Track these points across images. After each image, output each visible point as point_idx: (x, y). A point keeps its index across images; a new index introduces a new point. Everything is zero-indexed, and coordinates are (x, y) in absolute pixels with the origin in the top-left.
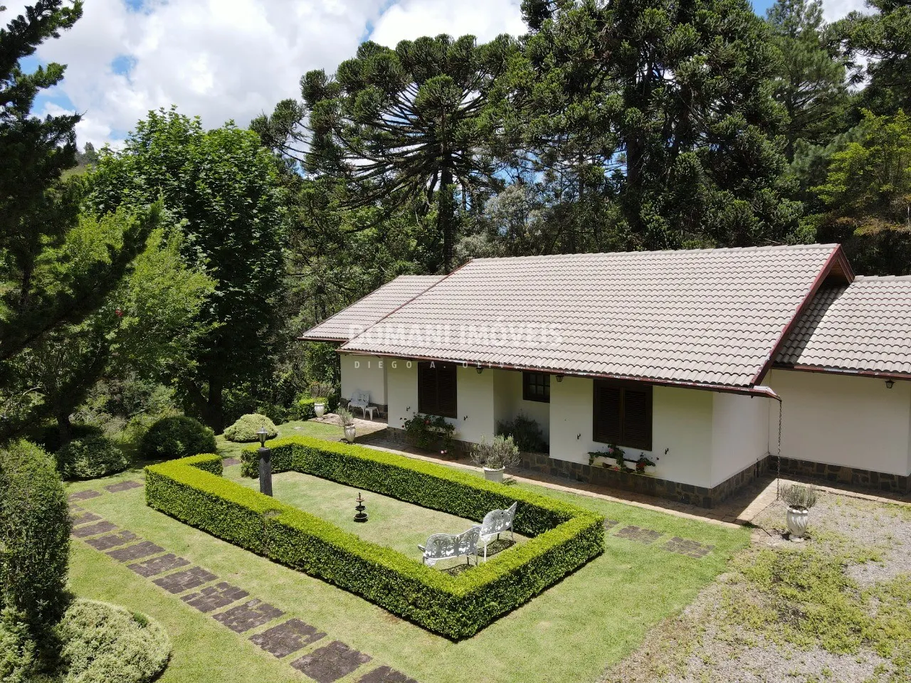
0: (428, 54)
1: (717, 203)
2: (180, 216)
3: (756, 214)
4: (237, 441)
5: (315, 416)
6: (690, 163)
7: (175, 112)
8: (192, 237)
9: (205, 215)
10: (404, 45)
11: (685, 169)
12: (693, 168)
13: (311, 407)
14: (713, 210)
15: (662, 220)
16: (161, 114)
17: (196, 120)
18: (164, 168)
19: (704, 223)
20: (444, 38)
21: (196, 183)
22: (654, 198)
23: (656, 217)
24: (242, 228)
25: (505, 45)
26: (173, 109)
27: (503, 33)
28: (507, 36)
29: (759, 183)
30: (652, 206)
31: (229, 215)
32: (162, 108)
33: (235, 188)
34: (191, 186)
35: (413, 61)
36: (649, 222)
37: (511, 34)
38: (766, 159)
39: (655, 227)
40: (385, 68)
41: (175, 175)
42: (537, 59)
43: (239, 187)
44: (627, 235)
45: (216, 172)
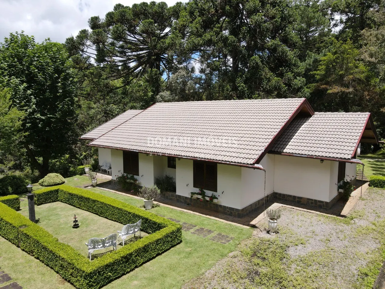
0: (145, 10)
1: (268, 79)
2: (22, 82)
3: (285, 84)
4: (44, 186)
5: (85, 173)
6: (256, 61)
7: (24, 34)
8: (29, 92)
9: (35, 82)
10: (135, 6)
11: (254, 64)
12: (257, 63)
13: (83, 169)
14: (266, 82)
15: (244, 86)
16: (16, 35)
17: (32, 37)
18: (16, 59)
19: (262, 87)
20: (153, 3)
21: (31, 66)
22: (241, 76)
23: (242, 84)
24: (53, 88)
25: (180, 6)
26: (22, 32)
27: (179, 1)
28: (181, 3)
29: (287, 70)
30: (240, 80)
31: (47, 82)
32: (17, 32)
33: (49, 70)
34: (28, 68)
35: (138, 13)
36: (239, 86)
37: (182, 2)
38: (290, 60)
39: (241, 89)
40: (124, 16)
41: (21, 63)
42: (191, 13)
43: (51, 70)
44: (230, 92)
45: (40, 62)
